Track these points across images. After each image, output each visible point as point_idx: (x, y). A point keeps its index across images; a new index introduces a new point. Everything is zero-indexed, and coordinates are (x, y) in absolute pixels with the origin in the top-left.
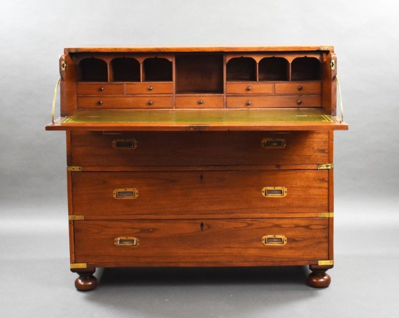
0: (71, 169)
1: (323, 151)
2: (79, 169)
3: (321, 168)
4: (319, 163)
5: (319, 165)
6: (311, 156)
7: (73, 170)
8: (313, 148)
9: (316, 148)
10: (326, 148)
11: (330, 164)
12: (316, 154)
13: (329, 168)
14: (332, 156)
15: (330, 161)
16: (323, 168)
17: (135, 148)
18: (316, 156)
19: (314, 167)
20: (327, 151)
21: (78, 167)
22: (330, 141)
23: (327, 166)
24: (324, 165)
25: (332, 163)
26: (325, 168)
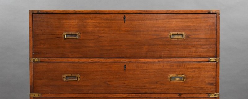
0: (33, 95)
1: (212, 84)
2: (39, 95)
3: (210, 96)
4: (209, 92)
5: (209, 94)
6: (204, 87)
7: (34, 96)
8: (205, 82)
9: (207, 82)
10: (214, 82)
11: (217, 94)
12: (207, 86)
13: (216, 96)
14: (219, 88)
15: (217, 91)
16: (212, 97)
17: (78, 81)
18: (207, 87)
19: (206, 95)
20: (215, 84)
21: (38, 94)
22: (217, 77)
23: (215, 95)
24: (213, 94)
25: (219, 93)
26: (214, 96)
